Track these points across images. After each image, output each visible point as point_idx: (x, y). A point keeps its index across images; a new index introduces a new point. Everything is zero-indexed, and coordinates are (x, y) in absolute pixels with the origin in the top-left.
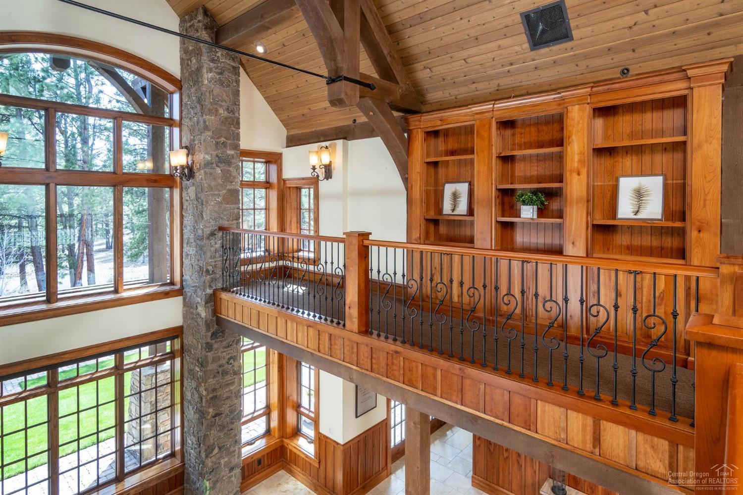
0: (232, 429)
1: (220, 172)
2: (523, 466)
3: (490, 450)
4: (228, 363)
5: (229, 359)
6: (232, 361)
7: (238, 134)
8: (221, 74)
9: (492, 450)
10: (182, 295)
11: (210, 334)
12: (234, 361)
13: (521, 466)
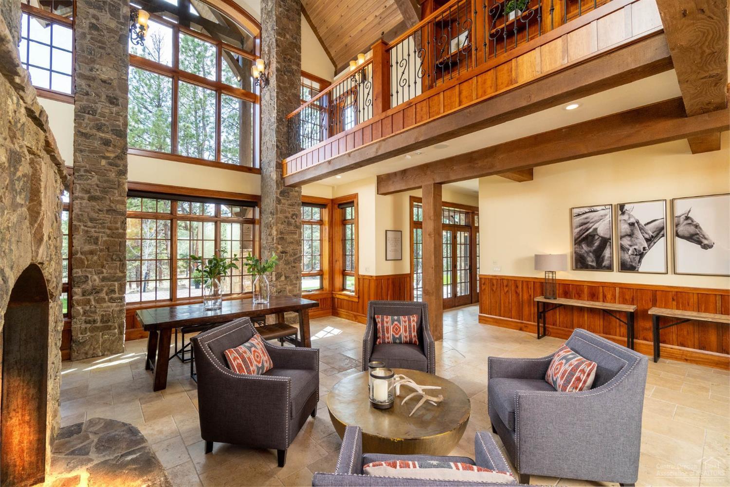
0: (294, 267)
1: (287, 78)
2: (521, 294)
3: (493, 290)
4: (292, 217)
5: (293, 215)
6: (294, 217)
7: (300, 56)
8: (288, 11)
9: (494, 289)
10: (261, 174)
11: (279, 191)
12: (297, 217)
13: (519, 295)
